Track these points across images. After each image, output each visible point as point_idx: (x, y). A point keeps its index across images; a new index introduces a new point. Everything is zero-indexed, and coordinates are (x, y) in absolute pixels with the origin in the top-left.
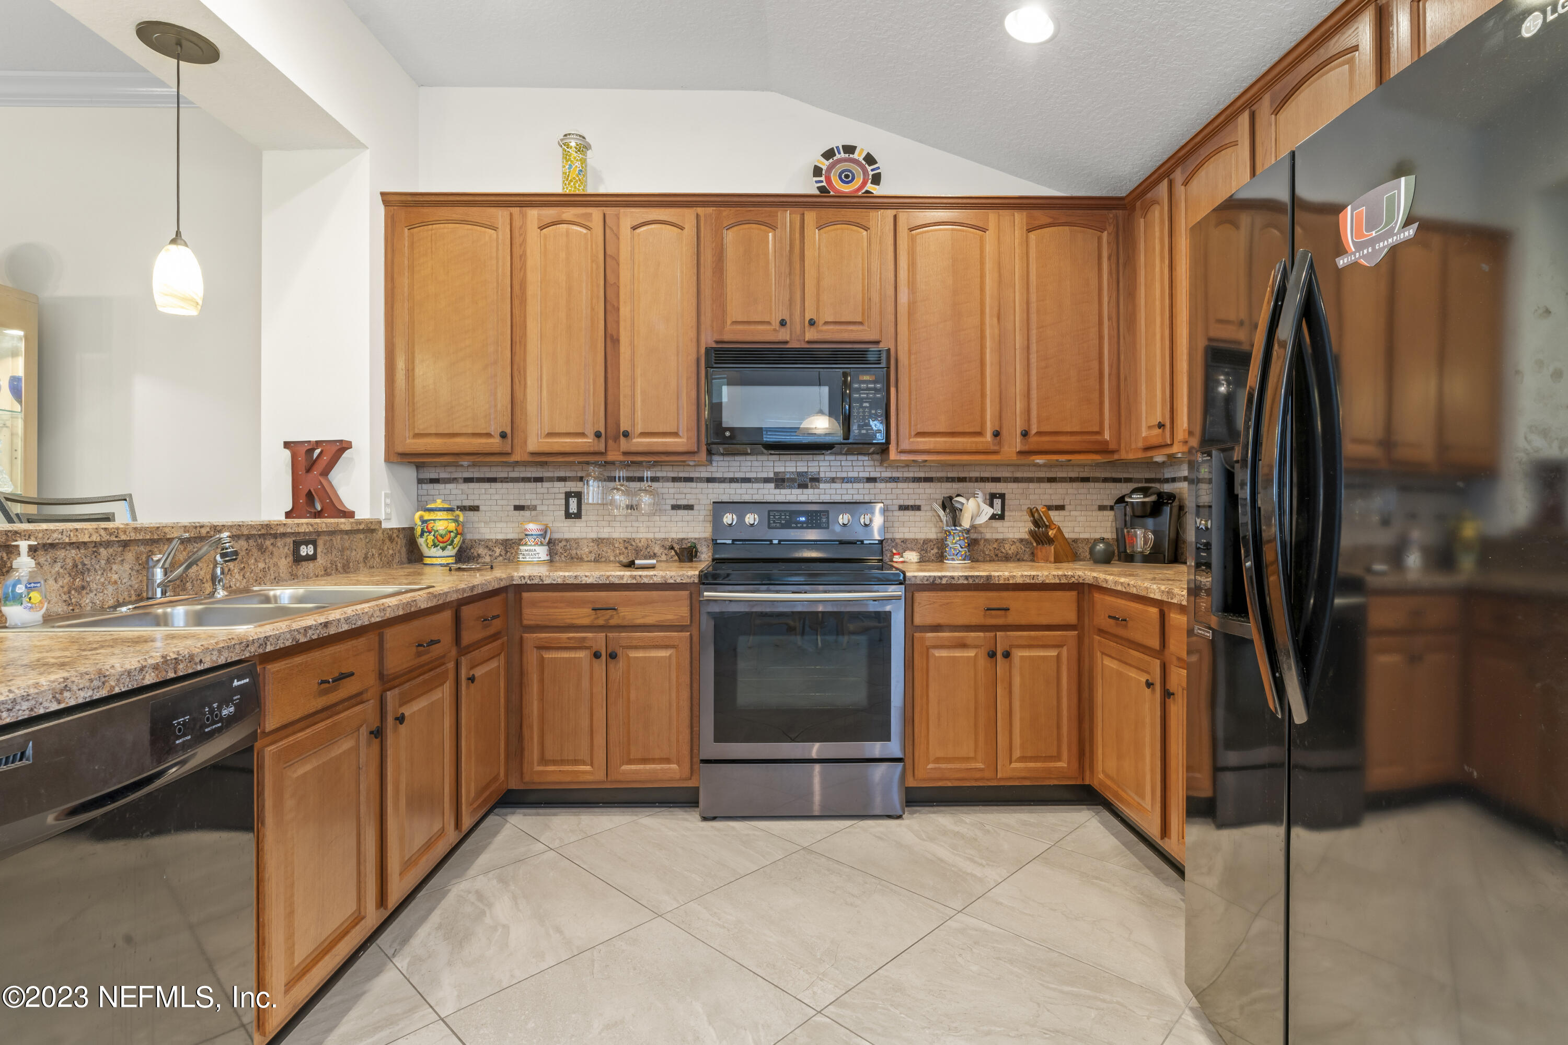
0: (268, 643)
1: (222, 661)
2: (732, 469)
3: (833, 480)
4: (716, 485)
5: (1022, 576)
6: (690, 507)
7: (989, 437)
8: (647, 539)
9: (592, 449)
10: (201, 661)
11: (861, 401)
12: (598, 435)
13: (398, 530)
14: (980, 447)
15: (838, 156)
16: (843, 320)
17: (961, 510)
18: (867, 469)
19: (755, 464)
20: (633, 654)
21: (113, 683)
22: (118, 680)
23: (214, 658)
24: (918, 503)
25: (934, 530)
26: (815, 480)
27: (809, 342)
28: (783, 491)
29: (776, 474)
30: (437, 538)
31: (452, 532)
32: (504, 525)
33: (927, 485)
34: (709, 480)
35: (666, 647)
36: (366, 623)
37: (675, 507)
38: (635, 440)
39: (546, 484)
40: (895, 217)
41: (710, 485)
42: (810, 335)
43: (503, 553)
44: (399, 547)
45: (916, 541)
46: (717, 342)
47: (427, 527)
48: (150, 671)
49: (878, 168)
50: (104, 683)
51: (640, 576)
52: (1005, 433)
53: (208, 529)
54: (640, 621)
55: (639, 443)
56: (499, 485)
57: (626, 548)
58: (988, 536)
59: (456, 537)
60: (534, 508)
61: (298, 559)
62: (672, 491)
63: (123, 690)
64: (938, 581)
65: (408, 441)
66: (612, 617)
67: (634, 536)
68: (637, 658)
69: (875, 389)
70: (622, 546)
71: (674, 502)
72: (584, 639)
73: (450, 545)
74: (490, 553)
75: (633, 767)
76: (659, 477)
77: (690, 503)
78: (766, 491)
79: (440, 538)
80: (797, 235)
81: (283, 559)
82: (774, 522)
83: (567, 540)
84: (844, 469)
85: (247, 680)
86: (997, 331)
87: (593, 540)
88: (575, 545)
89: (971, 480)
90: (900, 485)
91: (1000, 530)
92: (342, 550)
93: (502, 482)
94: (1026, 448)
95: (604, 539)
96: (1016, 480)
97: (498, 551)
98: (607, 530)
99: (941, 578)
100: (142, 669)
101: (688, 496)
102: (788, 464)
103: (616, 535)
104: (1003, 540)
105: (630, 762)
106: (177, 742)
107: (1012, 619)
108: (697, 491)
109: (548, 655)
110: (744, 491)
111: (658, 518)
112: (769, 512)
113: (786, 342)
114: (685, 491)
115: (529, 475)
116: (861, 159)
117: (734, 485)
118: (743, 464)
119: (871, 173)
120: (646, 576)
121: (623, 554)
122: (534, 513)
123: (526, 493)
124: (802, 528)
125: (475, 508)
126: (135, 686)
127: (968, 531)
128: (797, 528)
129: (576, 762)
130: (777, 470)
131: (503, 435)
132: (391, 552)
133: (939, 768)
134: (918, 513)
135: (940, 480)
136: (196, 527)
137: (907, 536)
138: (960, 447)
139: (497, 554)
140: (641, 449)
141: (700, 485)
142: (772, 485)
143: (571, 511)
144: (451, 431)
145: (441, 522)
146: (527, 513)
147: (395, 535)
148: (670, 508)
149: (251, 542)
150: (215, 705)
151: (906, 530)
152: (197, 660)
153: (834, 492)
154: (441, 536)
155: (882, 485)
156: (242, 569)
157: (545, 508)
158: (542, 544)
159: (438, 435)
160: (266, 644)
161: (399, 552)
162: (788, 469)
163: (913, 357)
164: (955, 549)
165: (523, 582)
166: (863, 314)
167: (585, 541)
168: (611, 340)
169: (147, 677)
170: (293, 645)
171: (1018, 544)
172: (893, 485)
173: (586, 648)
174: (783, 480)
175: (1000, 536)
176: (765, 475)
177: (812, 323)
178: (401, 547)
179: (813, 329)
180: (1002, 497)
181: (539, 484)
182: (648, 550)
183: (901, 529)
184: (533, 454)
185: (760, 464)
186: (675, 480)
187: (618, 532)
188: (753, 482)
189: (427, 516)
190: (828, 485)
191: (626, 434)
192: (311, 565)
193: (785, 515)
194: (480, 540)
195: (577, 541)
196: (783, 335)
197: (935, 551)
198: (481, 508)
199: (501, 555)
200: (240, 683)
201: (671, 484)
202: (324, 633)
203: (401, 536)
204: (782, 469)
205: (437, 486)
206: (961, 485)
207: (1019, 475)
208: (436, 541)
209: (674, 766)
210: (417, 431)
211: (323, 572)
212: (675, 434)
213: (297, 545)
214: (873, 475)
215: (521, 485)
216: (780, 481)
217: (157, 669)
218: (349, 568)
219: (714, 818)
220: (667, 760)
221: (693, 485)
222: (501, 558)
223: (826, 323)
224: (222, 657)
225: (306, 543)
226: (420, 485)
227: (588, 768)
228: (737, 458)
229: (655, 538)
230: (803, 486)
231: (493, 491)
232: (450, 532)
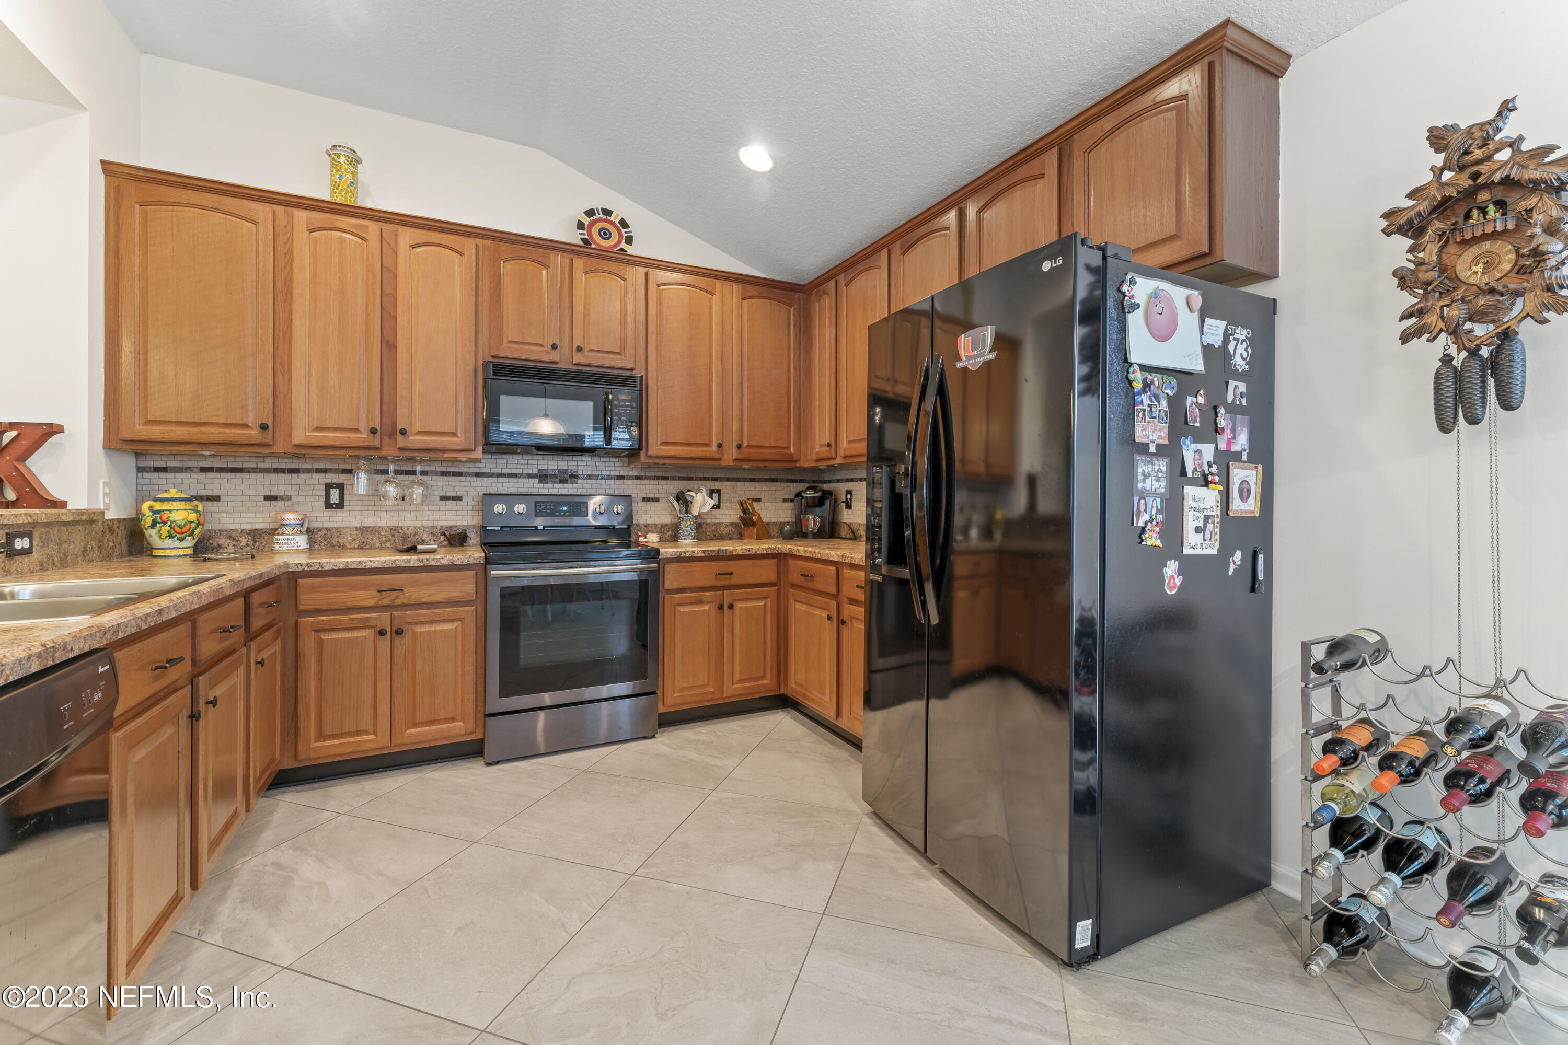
0: (120, 631)
1: (86, 649)
2: (499, 466)
3: (589, 477)
4: (484, 479)
5: (742, 549)
6: (459, 498)
7: (714, 447)
8: (415, 527)
9: (366, 444)
11: (620, 415)
12: (373, 431)
13: (119, 520)
14: (708, 455)
15: (597, 216)
16: (605, 349)
17: (691, 502)
18: (617, 469)
19: (521, 462)
20: (419, 629)
23: (81, 646)
24: (657, 496)
25: (669, 517)
26: (574, 477)
27: (576, 364)
28: (546, 485)
29: (540, 471)
30: (174, 528)
31: (193, 522)
32: (252, 515)
33: (664, 482)
34: (477, 475)
35: (452, 620)
36: (188, 610)
37: (443, 498)
38: (412, 438)
39: (302, 476)
40: (646, 274)
41: (479, 479)
42: (578, 358)
43: (251, 543)
44: (119, 539)
45: (656, 525)
46: (493, 357)
47: (161, 518)
48: (34, 659)
49: (631, 232)
51: (427, 559)
52: (725, 445)
54: (425, 600)
55: (415, 440)
56: (245, 475)
57: (393, 536)
58: (709, 521)
59: (197, 527)
60: (289, 498)
61: (12, 553)
62: (440, 484)
64: (683, 555)
65: (138, 428)
66: (397, 597)
67: (401, 524)
68: (423, 632)
69: (631, 407)
70: (388, 534)
71: (443, 494)
72: (368, 618)
73: (189, 536)
74: (234, 543)
75: (418, 730)
76: (427, 471)
77: (459, 494)
78: (531, 485)
79: (178, 529)
80: (567, 276)
82: (540, 511)
83: (327, 529)
84: (598, 468)
85: (108, 667)
86: (720, 369)
87: (357, 529)
88: (336, 534)
89: (696, 479)
90: (644, 482)
91: (717, 517)
92: (60, 543)
93: (249, 472)
94: (740, 457)
95: (369, 527)
96: (728, 480)
97: (244, 541)
98: (372, 519)
99: (685, 553)
100: (29, 657)
101: (457, 489)
102: (550, 463)
103: (382, 524)
104: (720, 524)
105: (415, 725)
107: (735, 580)
108: (467, 484)
109: (326, 637)
110: (511, 485)
111: (426, 508)
112: (536, 503)
113: (556, 363)
114: (454, 484)
115: (283, 466)
116: (616, 222)
117: (501, 480)
118: (509, 461)
119: (625, 235)
120: (434, 559)
121: (390, 541)
122: (288, 503)
123: (280, 484)
124: (565, 516)
125: (217, 499)
127: (696, 517)
128: (560, 516)
129: (358, 733)
130: (540, 467)
131: (264, 427)
132: (111, 544)
133: (683, 695)
134: (657, 504)
135: (674, 478)
137: (649, 522)
138: (693, 455)
139: (244, 543)
140: (418, 446)
141: (468, 479)
142: (537, 480)
143: (332, 501)
145: (177, 513)
146: (280, 504)
147: (115, 526)
148: (438, 499)
151: (648, 517)
152: (69, 648)
153: (590, 486)
154: (180, 527)
155: (630, 482)
157: (301, 498)
158: (301, 533)
160: (118, 631)
161: (120, 544)
162: (550, 467)
163: (659, 384)
164: (687, 531)
165: (300, 569)
166: (621, 346)
167: (349, 530)
168: (389, 346)
169: (33, 665)
170: (137, 632)
171: (730, 527)
172: (638, 482)
173: (370, 627)
174: (546, 476)
175: (717, 521)
176: (530, 472)
177: (579, 349)
178: (122, 539)
179: (580, 354)
180: (719, 492)
181: (295, 476)
182: (416, 537)
183: (644, 517)
184: (298, 446)
185: (525, 462)
186: (443, 474)
187: (383, 520)
188: (519, 477)
189: (158, 506)
190: (584, 481)
191: (403, 432)
192: (26, 559)
193: (550, 506)
194: (221, 531)
195: (338, 530)
196: (554, 356)
197: (670, 533)
198: (222, 498)
199: (247, 545)
200: (103, 669)
201: (440, 478)
203: (122, 527)
204: (545, 467)
205: (163, 475)
206: (689, 482)
207: (731, 476)
208: (172, 531)
209: (460, 724)
210: (150, 418)
211: (39, 568)
212: (454, 434)
213: (11, 538)
214: (622, 474)
215: (274, 476)
216: (543, 477)
218: (67, 562)
219: (498, 763)
220: (453, 719)
221: (462, 478)
222: (248, 548)
223: (591, 350)
224: (88, 644)
225: (21, 536)
226: (140, 474)
227: (371, 737)
228: (504, 456)
229: (423, 526)
230: (564, 481)
231: (238, 481)
232: (191, 522)
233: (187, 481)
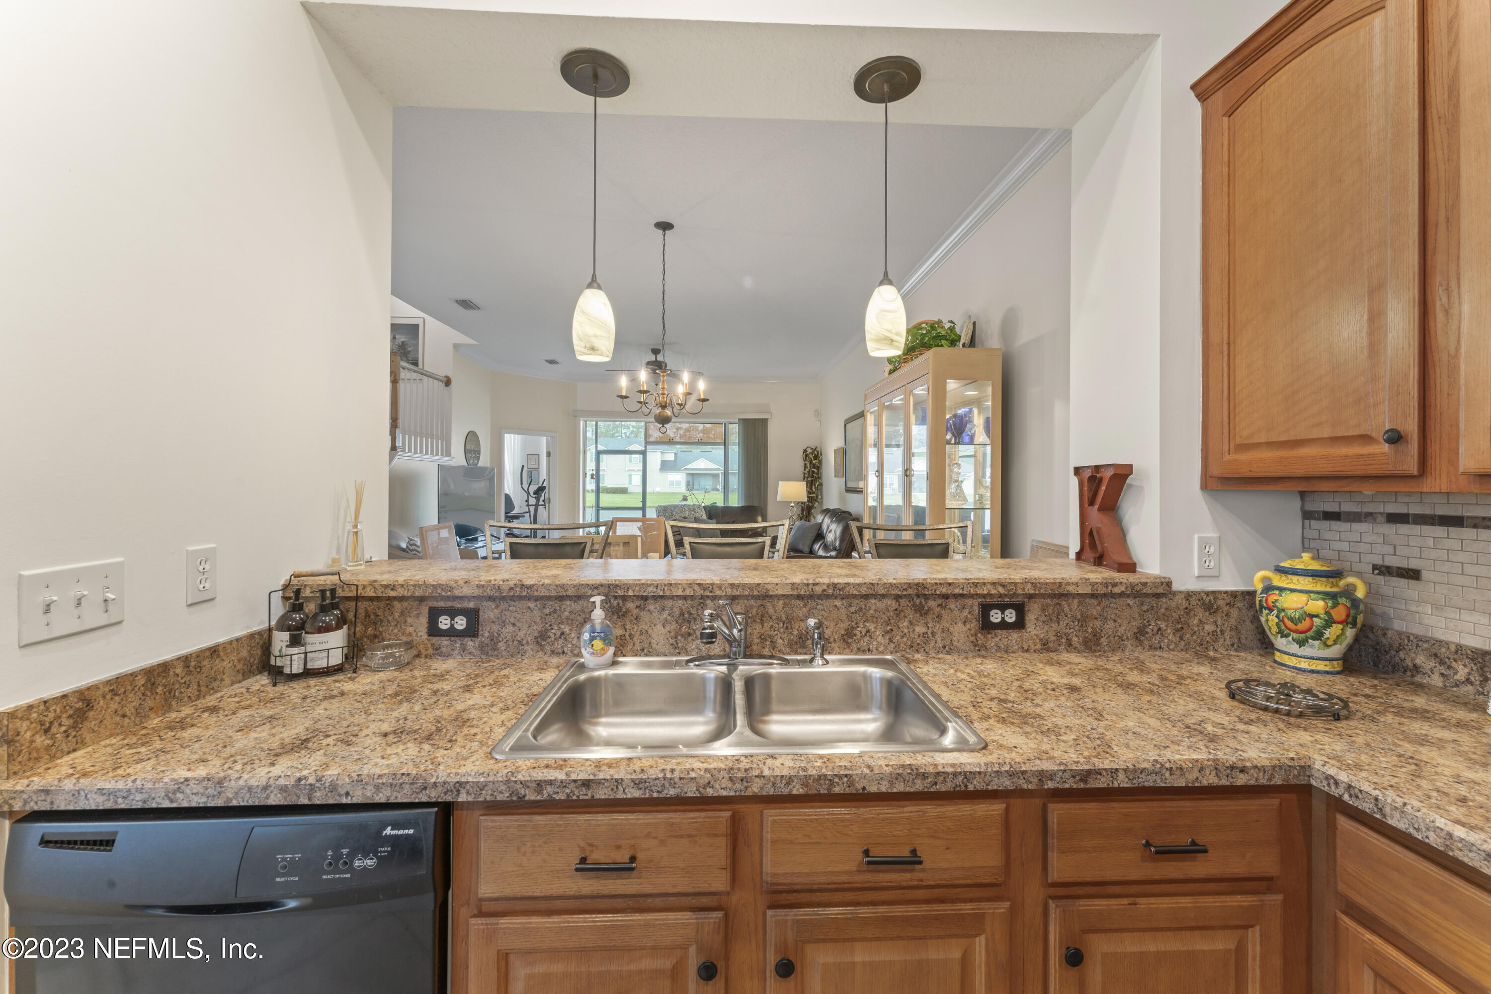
0: (463, 791)
1: (380, 798)
10: (347, 794)
13: (1234, 595)
21: (230, 796)
22: (236, 793)
23: (369, 794)
30: (1283, 621)
31: (1317, 616)
32: (1481, 618)
36: (690, 794)
43: (1474, 676)
44: (1233, 621)
47: (1266, 600)
48: (276, 791)
50: (220, 793)
53: (825, 587)
56: (1468, 532)
61: (987, 626)
63: (242, 804)
65: (1227, 457)
73: (1314, 639)
74: (1444, 670)
79: (1289, 624)
81: (960, 625)
85: (411, 831)
92: (1084, 620)
93: (1475, 526)
97: (1462, 670)
100: (266, 788)
106: (278, 879)
125: (1412, 574)
126: (257, 804)
131: (1398, 439)
132: (1209, 628)
136: (808, 585)
139: (1461, 675)
144: (1291, 436)
145: (1295, 597)
147: (1221, 602)
149: (903, 602)
150: (345, 851)
152: (343, 792)
154: (1291, 619)
156: (887, 632)
159: (1271, 445)
160: (458, 791)
161: (1234, 629)
165: (1335, 790)
169: (272, 796)
170: (513, 802)
178: (1241, 622)
189: (1278, 581)
192: (1015, 635)
194: (1419, 639)
198: (1426, 574)
200: (395, 832)
202: (584, 794)
205: (1335, 525)
208: (1283, 627)
210: (1238, 441)
211: (1039, 646)
213: (986, 609)
217: (285, 791)
218: (1098, 644)
224: (381, 795)
225: (1003, 608)
226: (1307, 522)
231: (1455, 544)
232: (1311, 616)
233: (1368, 538)
